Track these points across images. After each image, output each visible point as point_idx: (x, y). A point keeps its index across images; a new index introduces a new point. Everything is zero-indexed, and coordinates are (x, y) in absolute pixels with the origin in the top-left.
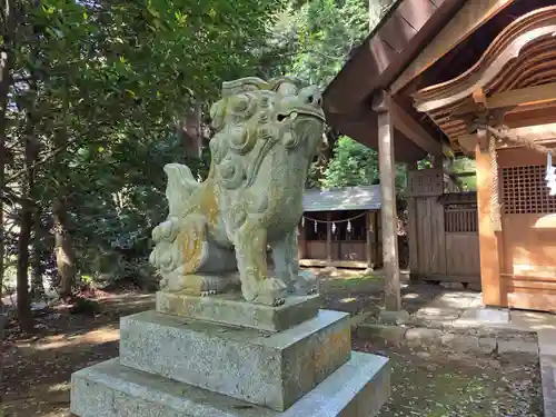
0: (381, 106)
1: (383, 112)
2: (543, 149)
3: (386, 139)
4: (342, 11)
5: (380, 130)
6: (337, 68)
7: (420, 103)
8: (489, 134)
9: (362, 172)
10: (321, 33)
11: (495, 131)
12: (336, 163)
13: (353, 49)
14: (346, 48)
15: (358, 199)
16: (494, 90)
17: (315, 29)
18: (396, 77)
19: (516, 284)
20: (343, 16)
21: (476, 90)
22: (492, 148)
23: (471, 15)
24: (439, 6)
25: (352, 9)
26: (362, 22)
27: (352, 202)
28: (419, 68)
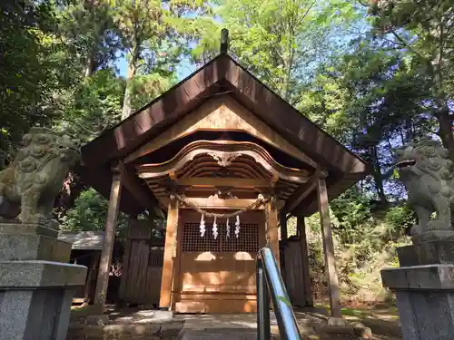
0: (117, 169)
1: (117, 173)
2: (200, 211)
3: (116, 190)
4: (103, 102)
5: (113, 185)
6: (91, 139)
7: (141, 173)
8: (176, 199)
9: (97, 220)
10: (82, 111)
11: (179, 197)
12: (74, 212)
13: (106, 130)
14: (101, 127)
15: (88, 241)
16: (181, 175)
17: (79, 106)
18: (128, 154)
19: (183, 296)
20: (102, 105)
21: (171, 172)
22: (177, 207)
23: (173, 133)
24: (157, 122)
25: (111, 103)
26: (116, 114)
27: (83, 243)
28: (143, 153)
